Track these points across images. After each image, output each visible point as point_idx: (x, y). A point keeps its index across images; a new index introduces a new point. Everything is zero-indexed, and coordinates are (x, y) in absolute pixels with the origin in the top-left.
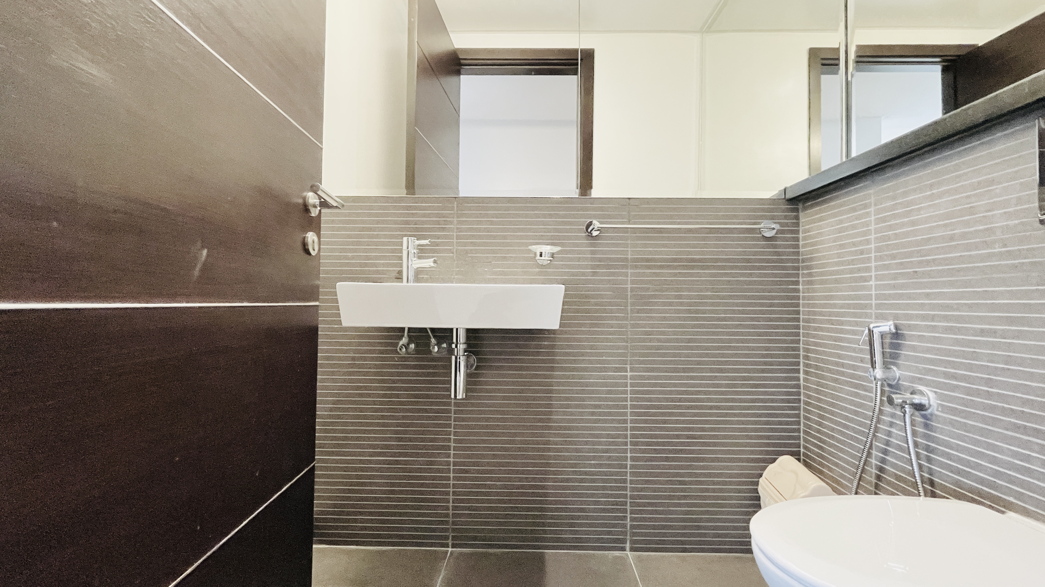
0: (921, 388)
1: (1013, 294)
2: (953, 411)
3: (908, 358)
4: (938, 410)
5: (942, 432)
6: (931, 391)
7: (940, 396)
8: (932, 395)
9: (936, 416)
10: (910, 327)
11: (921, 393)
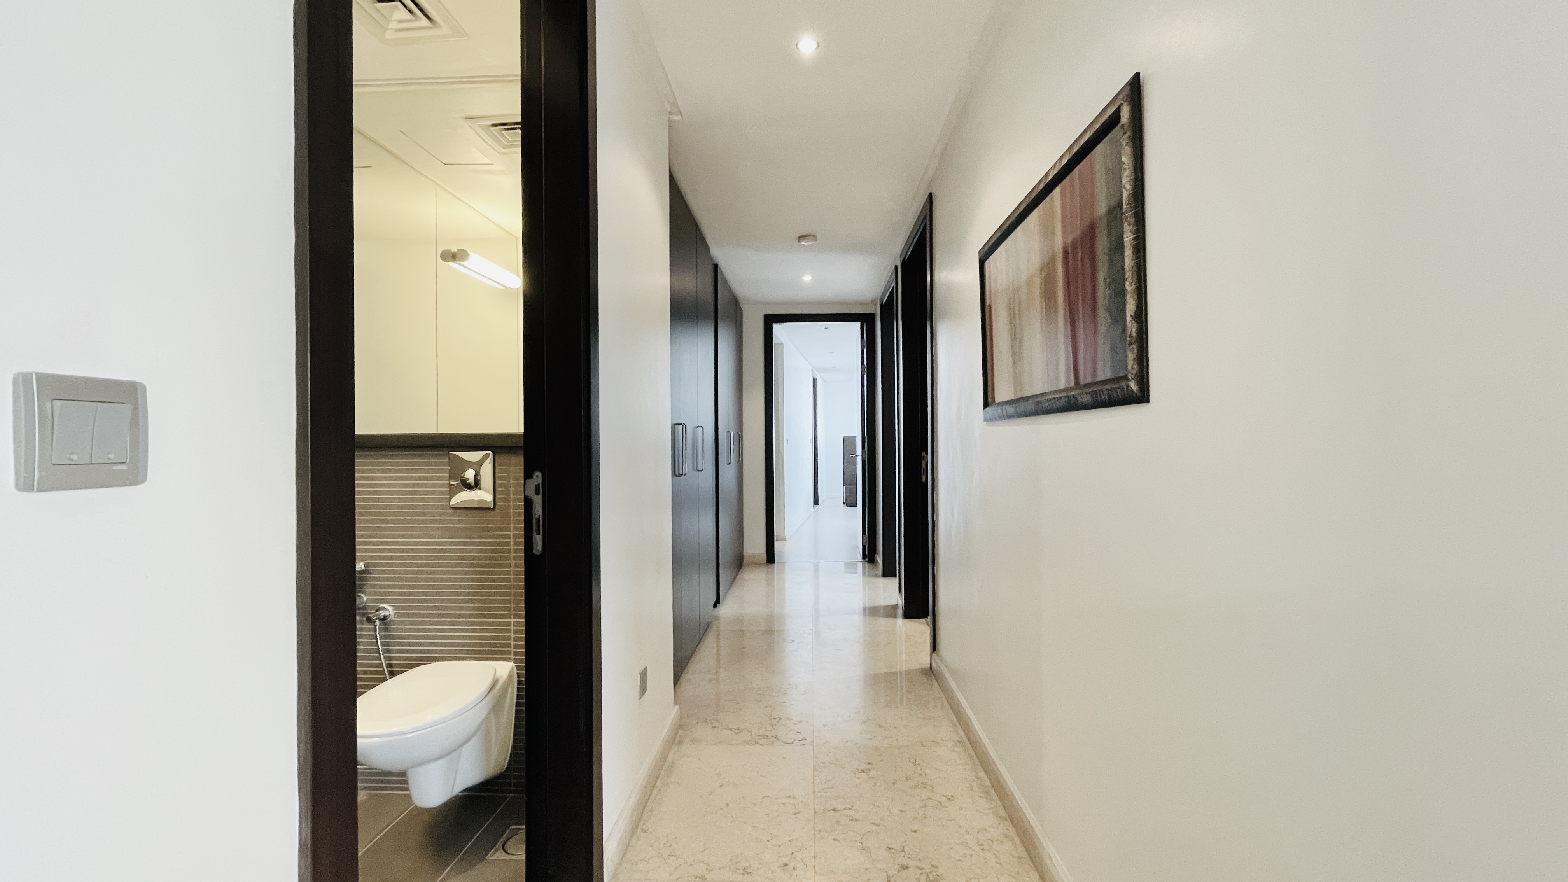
0: (383, 605)
1: (437, 543)
2: (404, 615)
3: (373, 586)
4: (394, 617)
5: (397, 630)
6: (390, 606)
7: (396, 608)
8: (390, 608)
9: (393, 621)
10: (375, 565)
11: (383, 609)
